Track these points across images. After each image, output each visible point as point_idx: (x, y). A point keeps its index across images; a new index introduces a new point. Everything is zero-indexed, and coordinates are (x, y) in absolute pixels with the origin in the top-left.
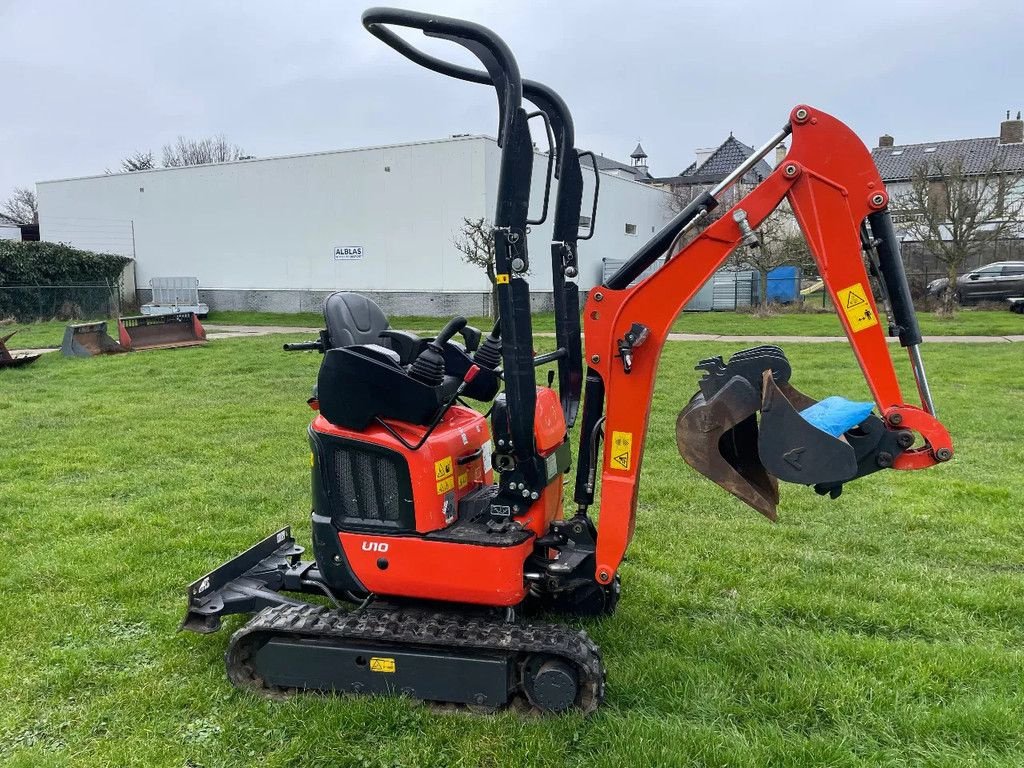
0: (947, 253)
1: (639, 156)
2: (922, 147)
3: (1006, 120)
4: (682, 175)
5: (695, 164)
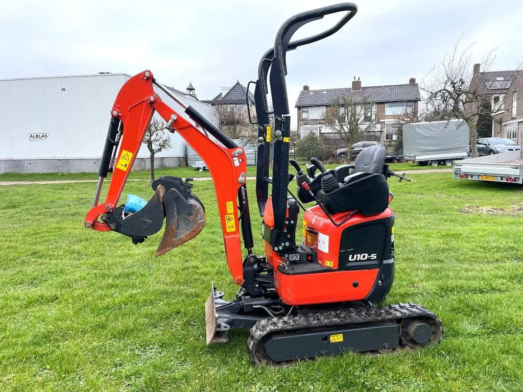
0: (347, 137)
1: (191, 89)
2: (321, 91)
3: (354, 80)
4: (214, 99)
5: (221, 94)
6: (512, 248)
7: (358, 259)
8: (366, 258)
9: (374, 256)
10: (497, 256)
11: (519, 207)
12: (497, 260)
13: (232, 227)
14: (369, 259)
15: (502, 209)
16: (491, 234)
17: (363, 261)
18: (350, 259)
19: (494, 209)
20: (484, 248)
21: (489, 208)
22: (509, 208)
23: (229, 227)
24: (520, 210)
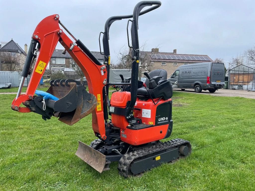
0: (81, 74)
7: (162, 120)
8: (164, 120)
9: (167, 118)
13: (100, 108)
14: (165, 120)
17: (164, 121)
18: (159, 120)
23: (98, 108)
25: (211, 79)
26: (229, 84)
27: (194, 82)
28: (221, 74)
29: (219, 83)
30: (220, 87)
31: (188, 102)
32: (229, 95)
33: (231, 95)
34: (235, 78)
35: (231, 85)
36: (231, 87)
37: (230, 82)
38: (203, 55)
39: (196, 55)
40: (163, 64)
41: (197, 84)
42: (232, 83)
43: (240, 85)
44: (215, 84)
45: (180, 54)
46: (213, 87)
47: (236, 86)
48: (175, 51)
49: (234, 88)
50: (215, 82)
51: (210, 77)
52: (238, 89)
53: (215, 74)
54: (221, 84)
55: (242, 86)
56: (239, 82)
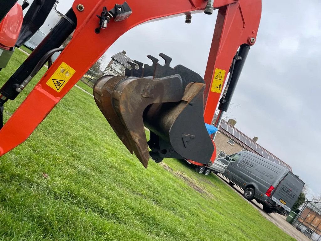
6: (158, 192)
10: (145, 191)
11: (181, 174)
12: (142, 194)
15: (171, 169)
16: (154, 177)
19: (168, 167)
20: (141, 182)
21: (166, 165)
22: (175, 171)
24: (180, 175)
25: (274, 191)
26: (297, 219)
27: (249, 182)
28: (292, 194)
29: (282, 205)
30: (281, 211)
31: (217, 196)
32: (285, 230)
33: (287, 232)
34: (309, 216)
35: (299, 221)
36: (297, 224)
37: (299, 217)
38: (286, 164)
39: (277, 158)
40: (230, 141)
41: (252, 186)
42: (301, 221)
43: (310, 228)
44: (276, 202)
45: (258, 145)
46: (271, 205)
47: (304, 227)
48: (255, 139)
49: (300, 228)
50: (278, 201)
51: (275, 189)
52: (304, 233)
53: (284, 188)
54: (284, 208)
55: (312, 233)
56: (312, 224)
